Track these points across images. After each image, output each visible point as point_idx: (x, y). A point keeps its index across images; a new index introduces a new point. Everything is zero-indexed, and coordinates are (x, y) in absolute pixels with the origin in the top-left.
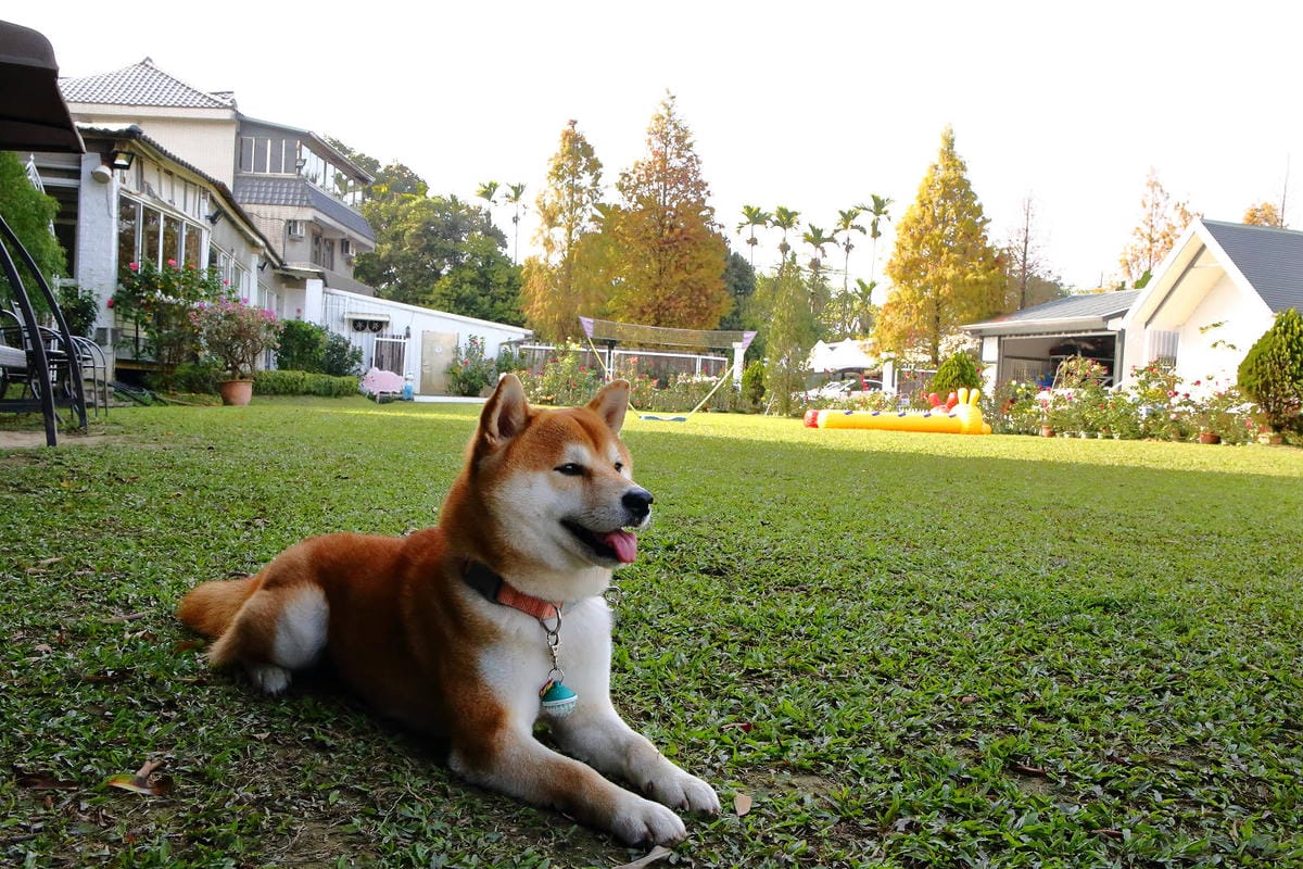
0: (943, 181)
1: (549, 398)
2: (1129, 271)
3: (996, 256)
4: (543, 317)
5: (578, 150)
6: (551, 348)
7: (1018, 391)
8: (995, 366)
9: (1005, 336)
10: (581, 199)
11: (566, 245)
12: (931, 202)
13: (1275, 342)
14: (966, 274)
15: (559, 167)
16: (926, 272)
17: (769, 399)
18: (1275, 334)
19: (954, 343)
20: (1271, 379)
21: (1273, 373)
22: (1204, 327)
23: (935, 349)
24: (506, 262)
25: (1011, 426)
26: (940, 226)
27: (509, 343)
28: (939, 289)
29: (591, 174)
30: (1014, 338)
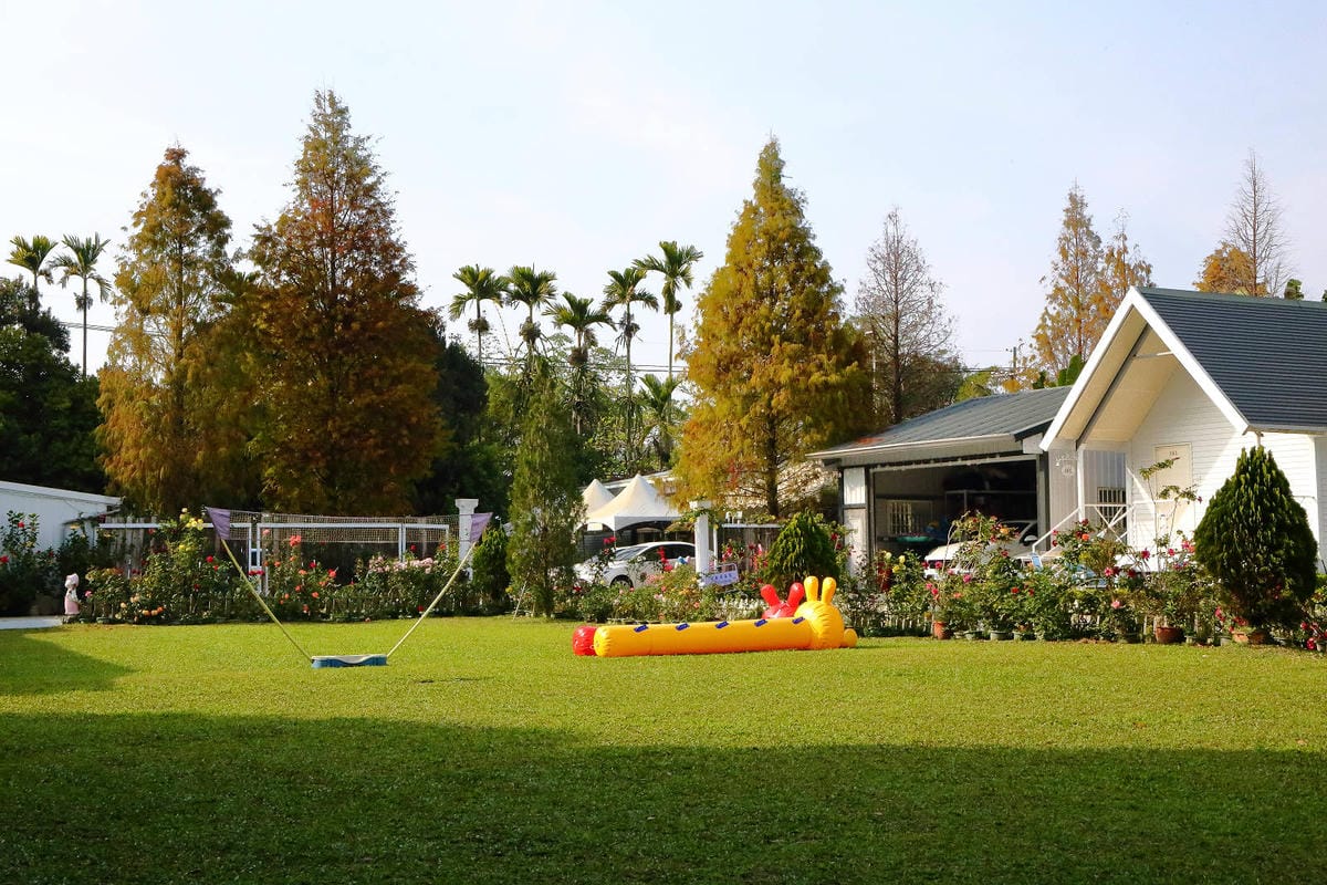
0: (766, 233)
1: (154, 612)
2: (1051, 354)
3: (853, 343)
4: (137, 474)
5: (188, 201)
6: (153, 525)
7: (895, 569)
8: (863, 512)
9: (875, 466)
10: (195, 279)
11: (173, 356)
12: (750, 266)
13: (1241, 496)
14: (809, 375)
15: (154, 229)
16: (750, 372)
17: (519, 591)
18: (1239, 483)
19: (800, 477)
20: (1240, 550)
21: (1242, 542)
22: (1147, 467)
23: (772, 490)
24: (67, 373)
25: (888, 623)
26: (767, 301)
27: (80, 522)
28: (771, 398)
29: (211, 238)
30: (887, 468)
